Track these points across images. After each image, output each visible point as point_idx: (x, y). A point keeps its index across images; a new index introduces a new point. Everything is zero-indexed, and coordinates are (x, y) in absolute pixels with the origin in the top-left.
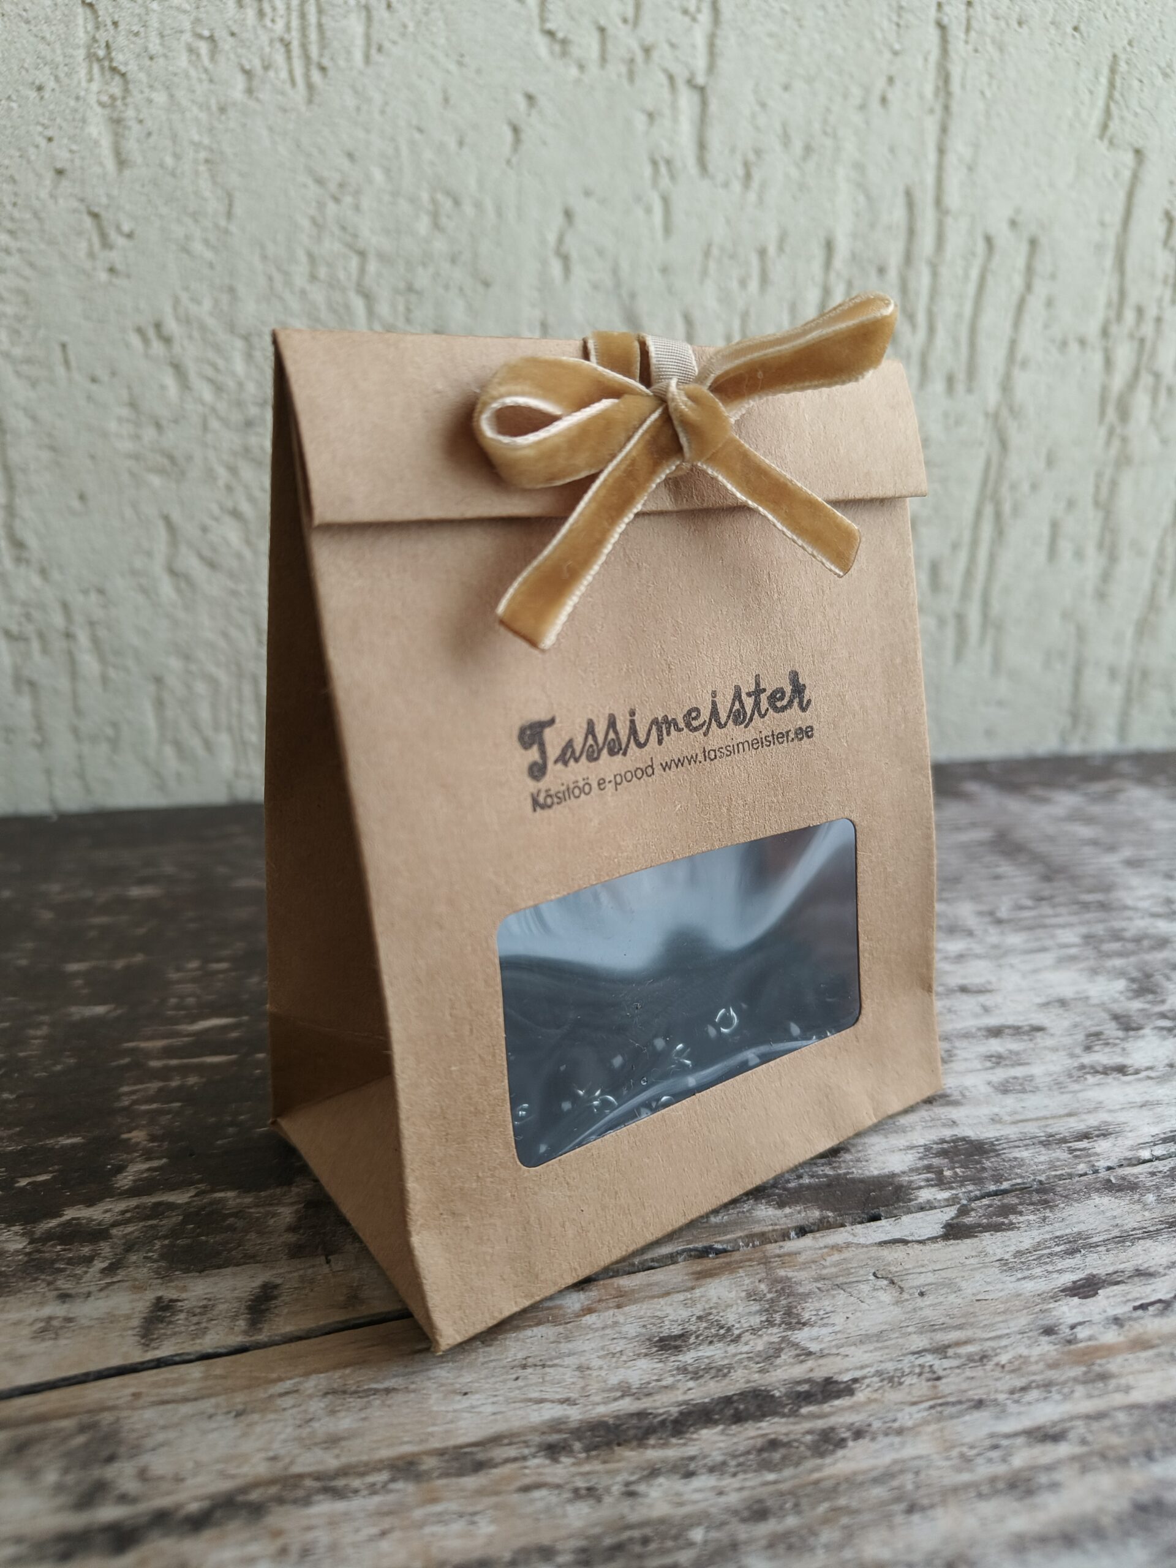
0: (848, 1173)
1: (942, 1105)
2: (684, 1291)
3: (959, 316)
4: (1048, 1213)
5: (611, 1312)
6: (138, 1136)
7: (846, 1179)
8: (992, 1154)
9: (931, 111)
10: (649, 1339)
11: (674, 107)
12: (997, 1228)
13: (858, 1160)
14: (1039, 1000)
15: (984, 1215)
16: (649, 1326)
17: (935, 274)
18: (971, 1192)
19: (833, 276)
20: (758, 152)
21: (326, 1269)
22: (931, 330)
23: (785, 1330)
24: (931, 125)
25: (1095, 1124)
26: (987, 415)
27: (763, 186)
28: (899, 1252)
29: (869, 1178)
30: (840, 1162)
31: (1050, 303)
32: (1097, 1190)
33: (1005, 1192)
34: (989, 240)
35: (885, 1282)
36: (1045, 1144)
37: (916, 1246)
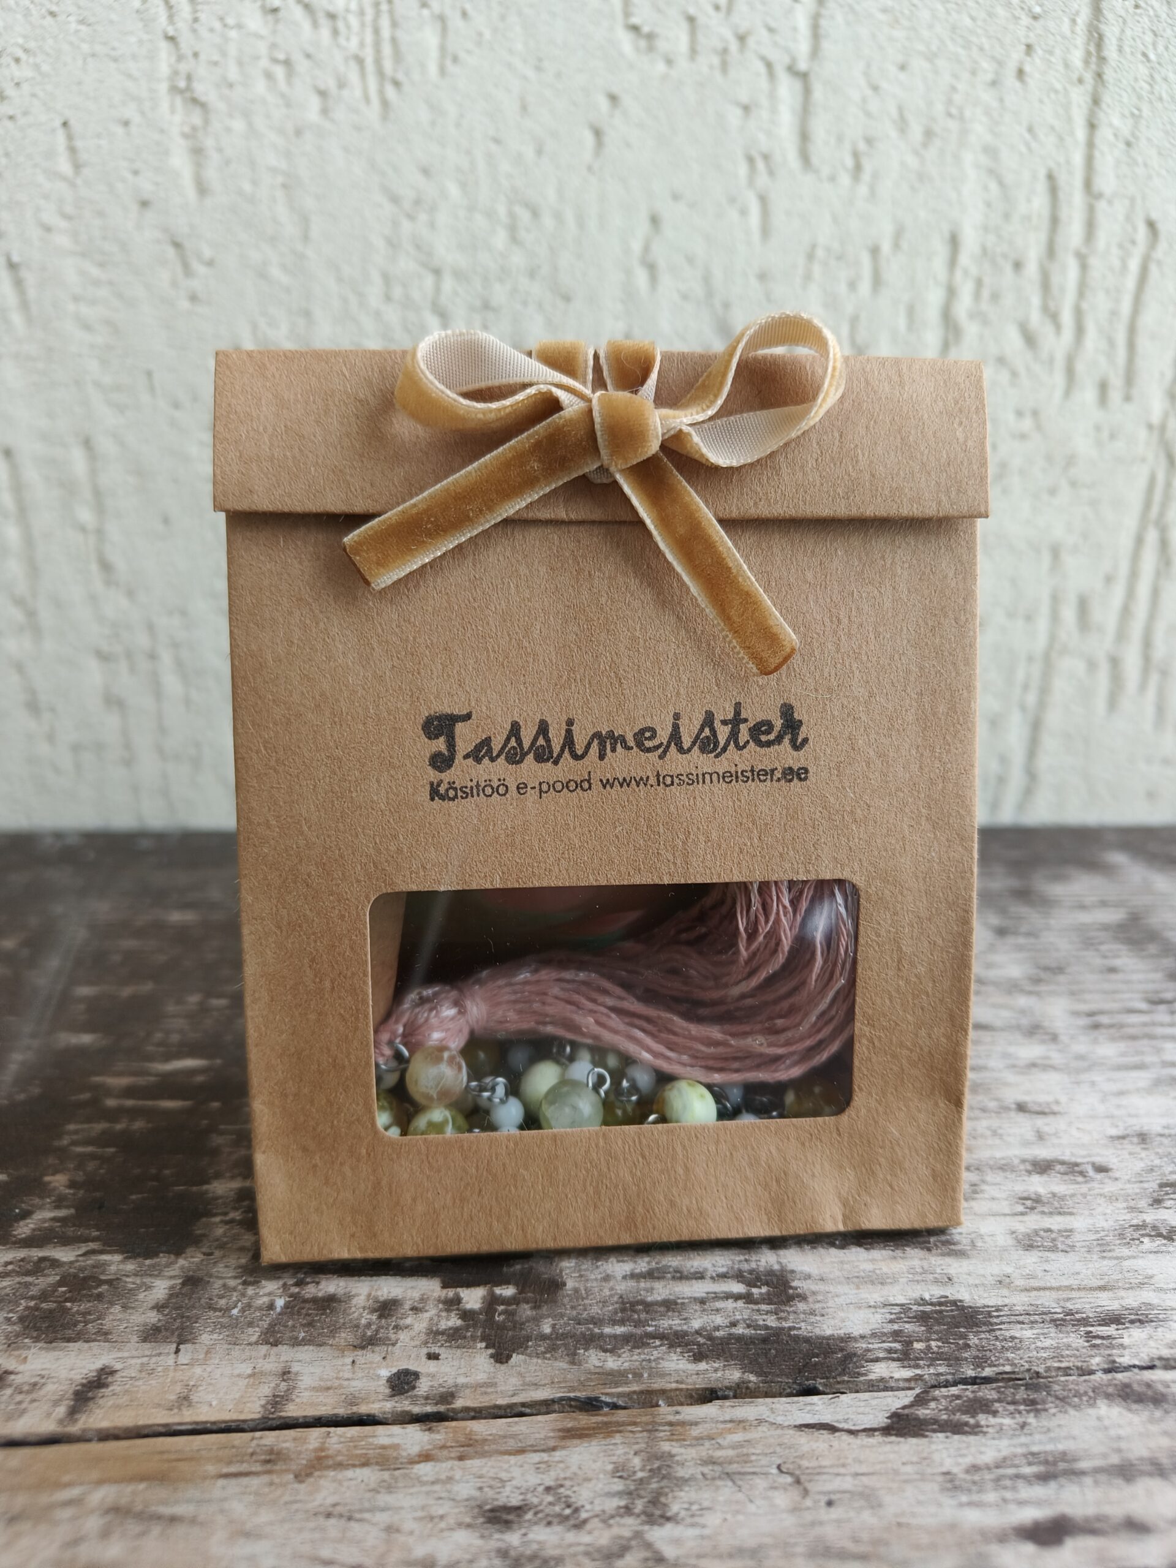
0: (794, 1328)
1: (943, 1255)
2: (543, 1451)
3: (1114, 313)
4: (1031, 1419)
5: (449, 1464)
6: (58, 1181)
7: (790, 1335)
8: (984, 1328)
9: (1080, 81)
10: (480, 1507)
11: (772, 96)
12: (957, 1428)
13: (813, 1313)
14: (1114, 1132)
15: (946, 1409)
16: (486, 1489)
17: (1084, 267)
18: (941, 1374)
19: (959, 275)
20: (869, 141)
21: (170, 1360)
22: (1080, 330)
23: (644, 1523)
24: (1079, 98)
25: (1135, 1304)
26: (1150, 427)
27: (875, 176)
28: (821, 1442)
29: (818, 1337)
30: (789, 1313)
32: (1108, 1396)
33: (987, 1380)
34: (1152, 226)
35: (789, 1479)
36: (1058, 1324)
37: (845, 1437)
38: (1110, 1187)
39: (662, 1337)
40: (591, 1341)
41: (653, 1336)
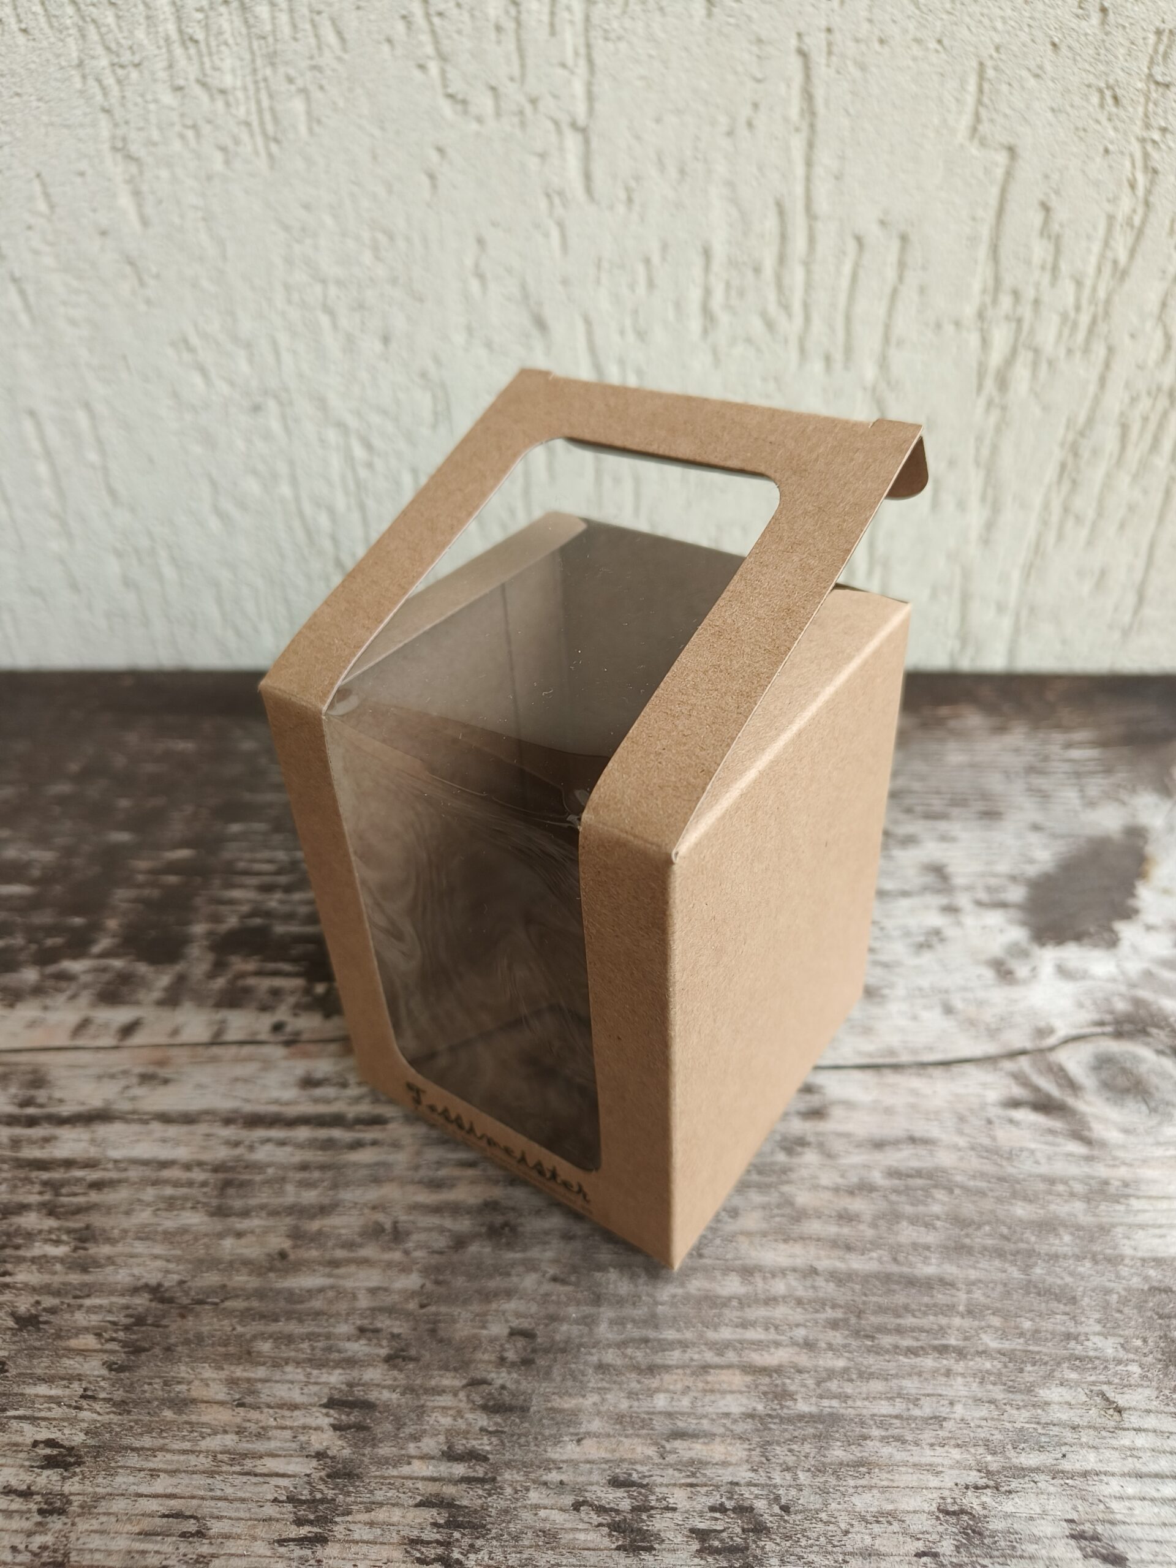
3: (833, 305)
6: (112, 923)
9: (797, 130)
17: (809, 272)
19: (712, 278)
21: (170, 1015)
22: (807, 318)
24: (798, 144)
26: (865, 389)
31: (922, 290)
34: (859, 240)
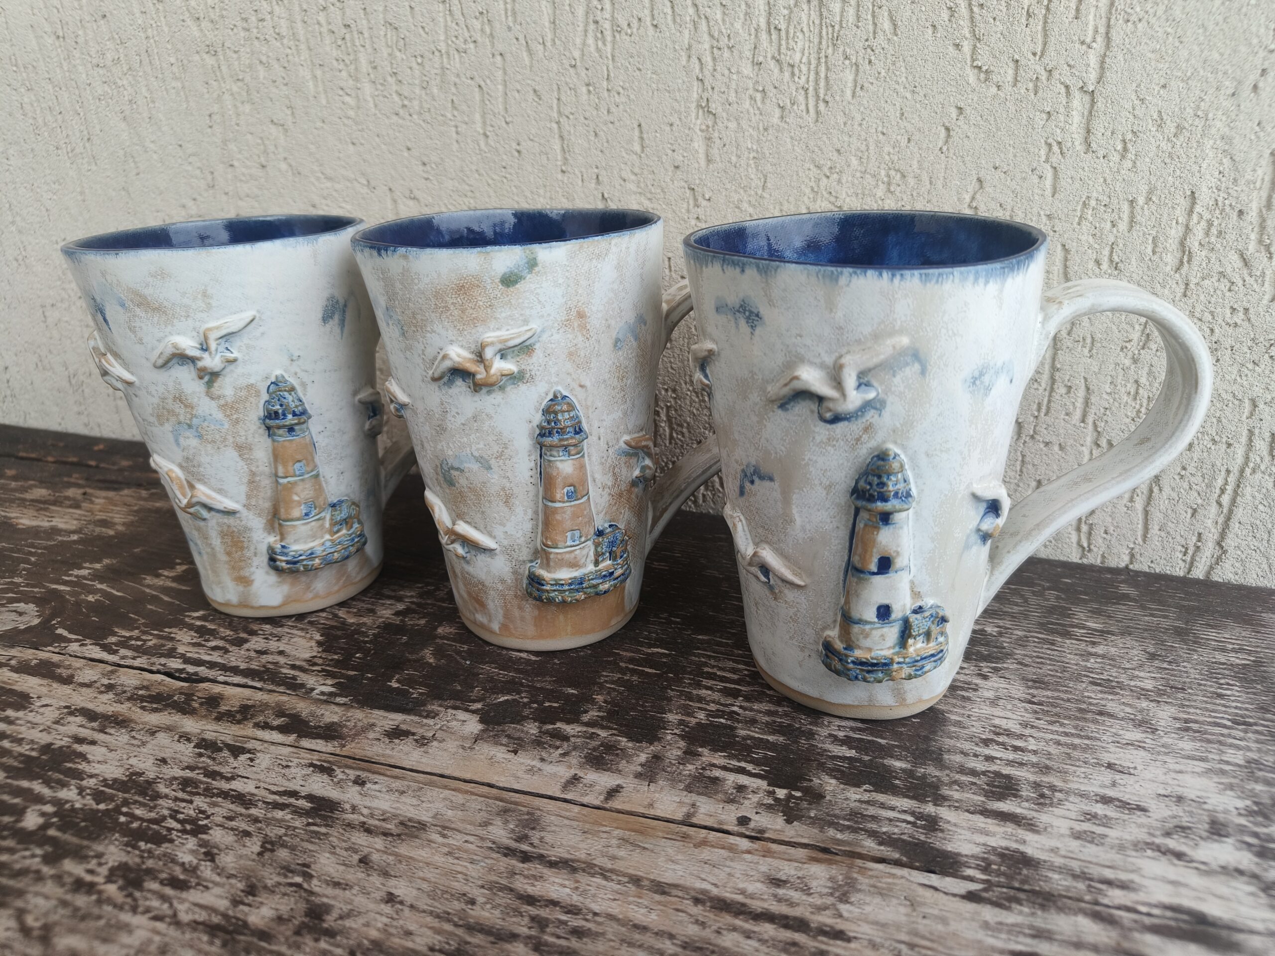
0: (933, 843)
1: (1026, 830)
2: (799, 862)
5: (758, 857)
7: (929, 846)
8: (1033, 868)
10: (768, 876)
11: (1068, 105)
12: (999, 906)
15: (997, 896)
16: (772, 871)
18: (1001, 882)
20: (1135, 133)
23: (838, 901)
25: (1124, 879)
27: (1137, 155)
28: (929, 893)
29: (943, 850)
30: (932, 836)
32: (1086, 914)
33: (1024, 890)
35: (909, 903)
36: (1075, 877)
37: (942, 895)
38: (1143, 820)
39: (866, 831)
40: (831, 824)
41: (861, 829)
